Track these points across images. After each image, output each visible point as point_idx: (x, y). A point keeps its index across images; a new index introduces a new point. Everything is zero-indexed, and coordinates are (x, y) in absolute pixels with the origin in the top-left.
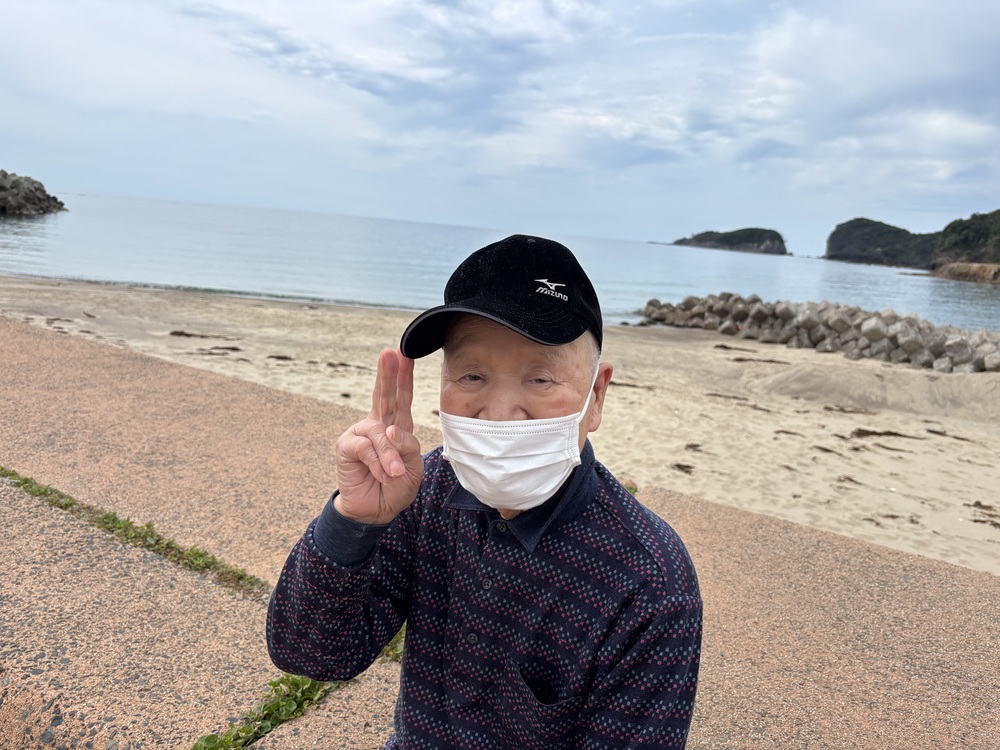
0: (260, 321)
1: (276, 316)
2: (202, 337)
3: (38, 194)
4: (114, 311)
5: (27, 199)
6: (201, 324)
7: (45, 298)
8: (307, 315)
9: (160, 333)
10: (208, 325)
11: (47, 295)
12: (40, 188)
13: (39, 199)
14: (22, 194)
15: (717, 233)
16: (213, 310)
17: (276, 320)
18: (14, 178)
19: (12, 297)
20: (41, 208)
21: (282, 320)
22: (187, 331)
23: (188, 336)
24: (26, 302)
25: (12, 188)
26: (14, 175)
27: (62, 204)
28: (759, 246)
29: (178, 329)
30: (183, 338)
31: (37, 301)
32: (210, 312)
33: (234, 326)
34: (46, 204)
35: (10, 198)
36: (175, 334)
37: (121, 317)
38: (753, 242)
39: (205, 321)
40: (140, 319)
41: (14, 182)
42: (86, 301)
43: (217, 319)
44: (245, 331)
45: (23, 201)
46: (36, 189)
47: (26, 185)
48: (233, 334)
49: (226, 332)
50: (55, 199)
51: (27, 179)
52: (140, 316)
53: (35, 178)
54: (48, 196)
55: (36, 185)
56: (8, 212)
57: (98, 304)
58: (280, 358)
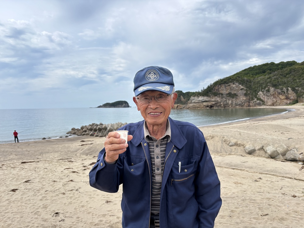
15: (110, 103)
28: (122, 106)
38: (120, 105)
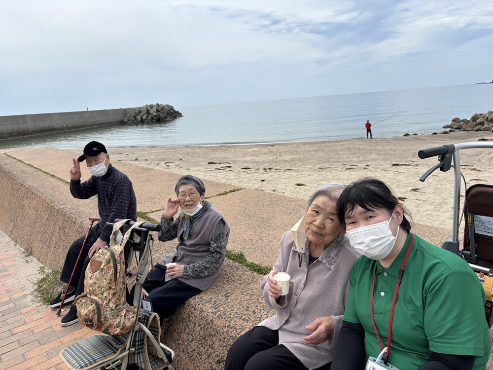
0: (245, 154)
1: (253, 151)
2: (219, 163)
3: (171, 111)
4: (190, 157)
5: (167, 114)
6: (221, 158)
7: (167, 155)
8: (265, 150)
9: (205, 164)
10: (224, 158)
11: (167, 153)
12: (172, 108)
13: (172, 113)
14: (166, 112)
16: (228, 152)
17: (252, 153)
18: (162, 106)
19: (156, 155)
20: (173, 117)
21: (254, 153)
22: (214, 162)
23: (214, 163)
24: (160, 157)
25: (162, 110)
26: (162, 104)
27: (181, 114)
29: (211, 161)
30: (212, 164)
31: (164, 156)
32: (227, 153)
33: (234, 158)
34: (175, 115)
35: (161, 115)
36: (209, 163)
37: (192, 159)
39: (223, 157)
40: (199, 159)
41: (162, 108)
42: (181, 154)
43: (228, 156)
44: (237, 159)
45: (166, 115)
46: (171, 109)
47: (167, 108)
48: (232, 161)
49: (230, 161)
50: (178, 112)
51: (167, 105)
52: (199, 158)
53: (170, 105)
54: (176, 111)
55: (170, 108)
56: (161, 120)
57: (185, 155)
58: (245, 169)
